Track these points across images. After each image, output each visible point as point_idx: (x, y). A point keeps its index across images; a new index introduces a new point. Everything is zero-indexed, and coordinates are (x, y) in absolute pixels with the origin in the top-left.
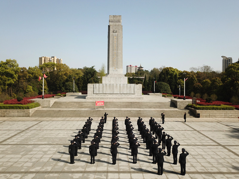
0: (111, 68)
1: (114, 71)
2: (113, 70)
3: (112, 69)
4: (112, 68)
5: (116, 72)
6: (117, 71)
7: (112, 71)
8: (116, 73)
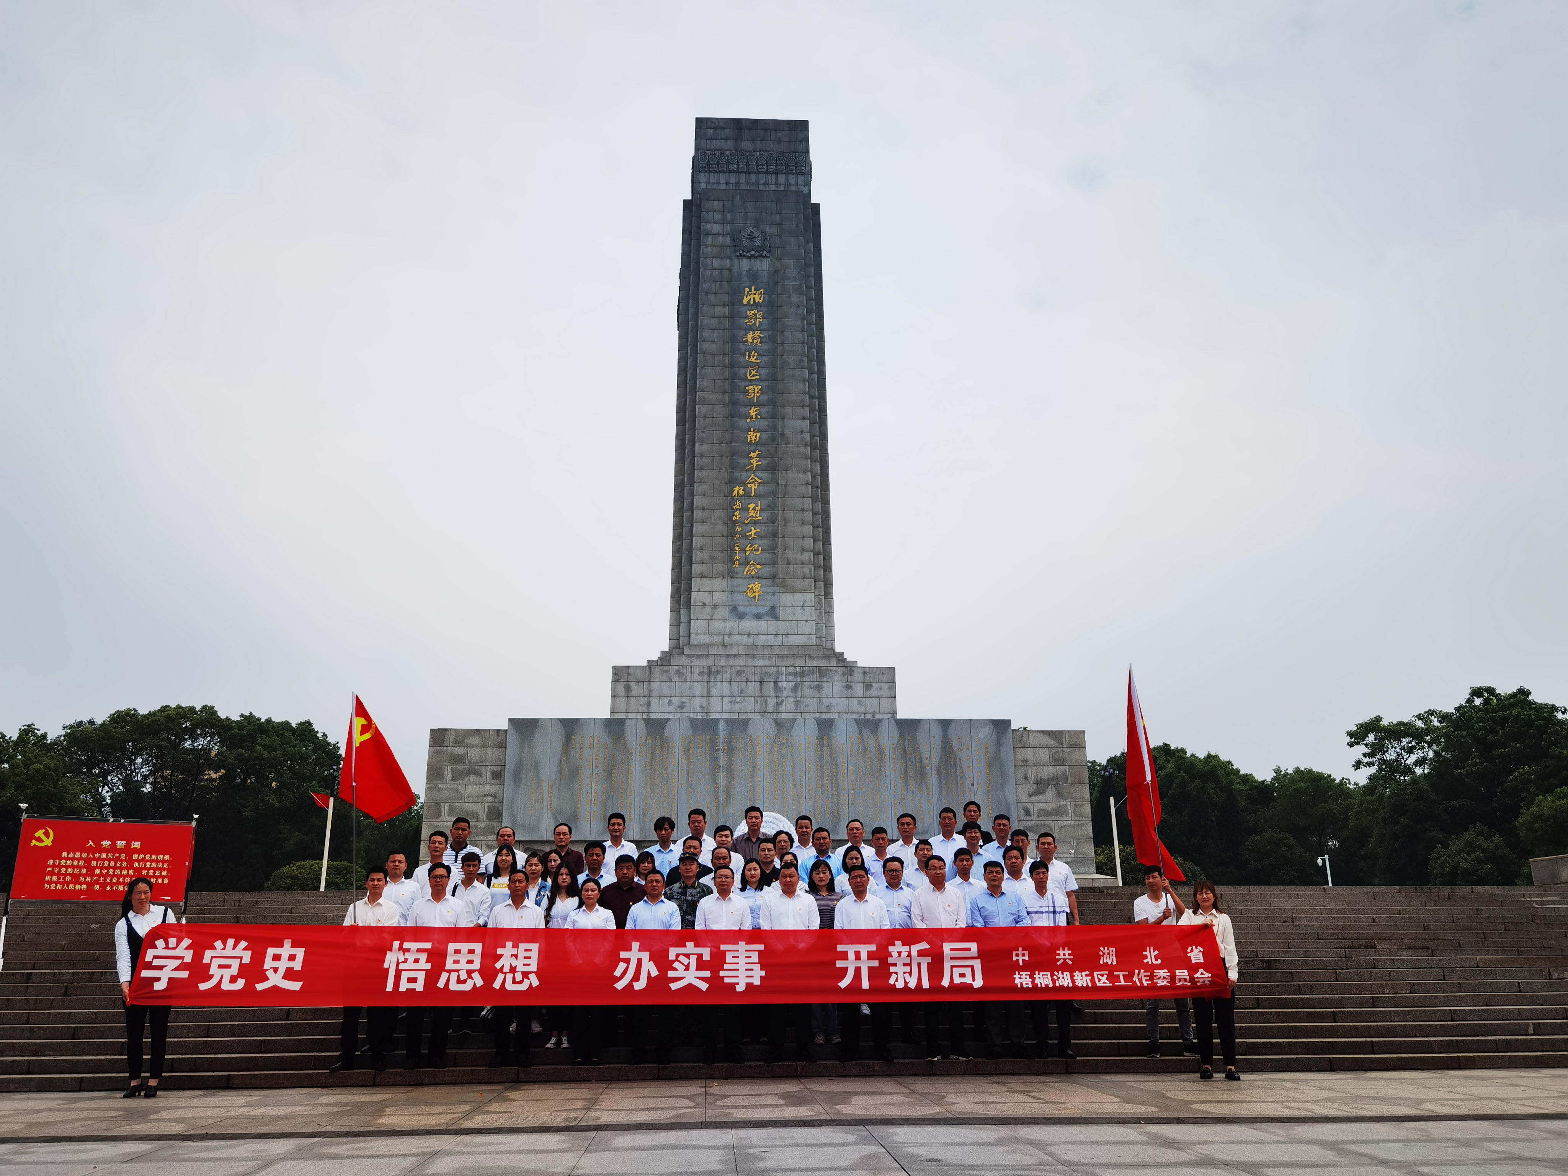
0: (707, 584)
1: (741, 617)
2: (734, 609)
3: (719, 597)
4: (719, 584)
5: (763, 625)
6: (773, 613)
7: (722, 612)
8: (761, 640)
